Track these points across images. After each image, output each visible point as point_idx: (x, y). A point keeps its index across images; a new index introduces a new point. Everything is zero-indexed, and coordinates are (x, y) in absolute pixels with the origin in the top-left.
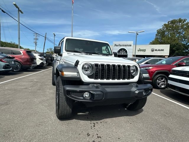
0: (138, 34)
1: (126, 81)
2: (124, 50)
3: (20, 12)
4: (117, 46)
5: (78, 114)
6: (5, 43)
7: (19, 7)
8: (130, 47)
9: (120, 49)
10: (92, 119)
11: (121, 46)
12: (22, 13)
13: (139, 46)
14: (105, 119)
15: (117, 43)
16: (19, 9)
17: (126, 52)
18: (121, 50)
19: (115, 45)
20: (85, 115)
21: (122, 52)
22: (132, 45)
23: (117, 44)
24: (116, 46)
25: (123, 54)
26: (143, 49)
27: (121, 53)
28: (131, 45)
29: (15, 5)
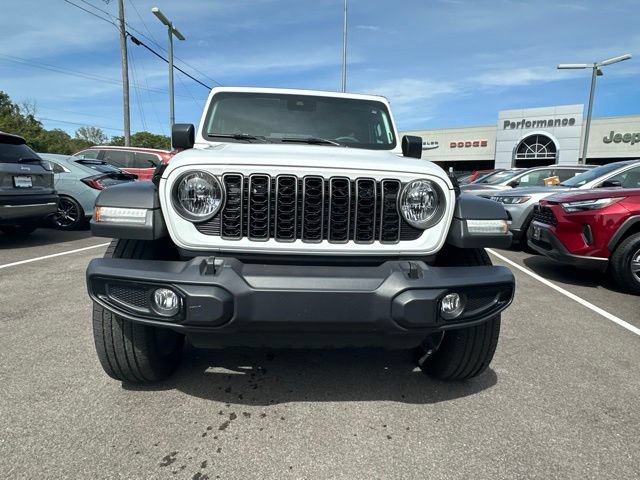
0: (600, 73)
1: (376, 247)
2: (544, 140)
3: (173, 35)
4: (513, 126)
6: (158, 138)
7: (169, 20)
8: (568, 128)
9: (524, 137)
11: (528, 125)
12: (182, 38)
13: (610, 121)
14: (291, 403)
15: (515, 116)
16: (170, 26)
17: (552, 147)
18: (531, 140)
19: (507, 124)
20: (230, 376)
21: (534, 148)
22: (579, 118)
23: (511, 121)
24: (509, 128)
25: (536, 155)
26: (627, 135)
27: (529, 151)
28: (572, 121)
29: (158, 14)
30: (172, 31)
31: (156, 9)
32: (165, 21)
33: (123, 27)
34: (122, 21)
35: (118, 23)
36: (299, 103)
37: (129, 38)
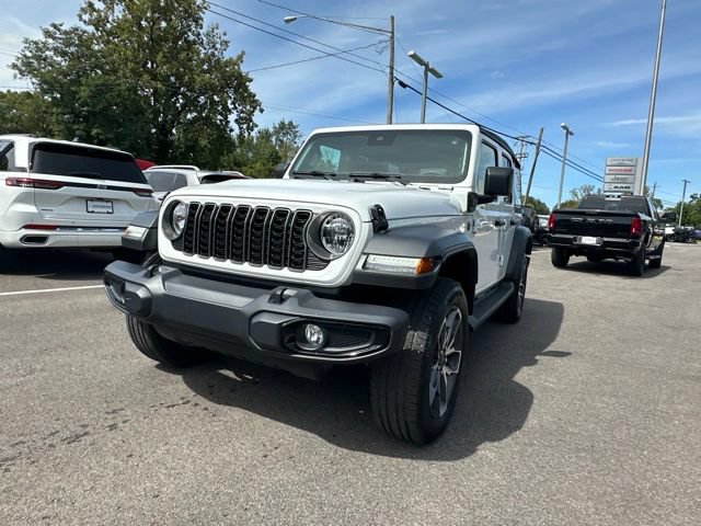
3: (429, 73)
5: (222, 372)
7: (425, 60)
10: (218, 398)
16: (427, 66)
29: (414, 57)
30: (428, 69)
31: (412, 53)
32: (421, 62)
33: (392, 73)
34: (392, 68)
35: (388, 70)
36: (380, 139)
37: (396, 83)
